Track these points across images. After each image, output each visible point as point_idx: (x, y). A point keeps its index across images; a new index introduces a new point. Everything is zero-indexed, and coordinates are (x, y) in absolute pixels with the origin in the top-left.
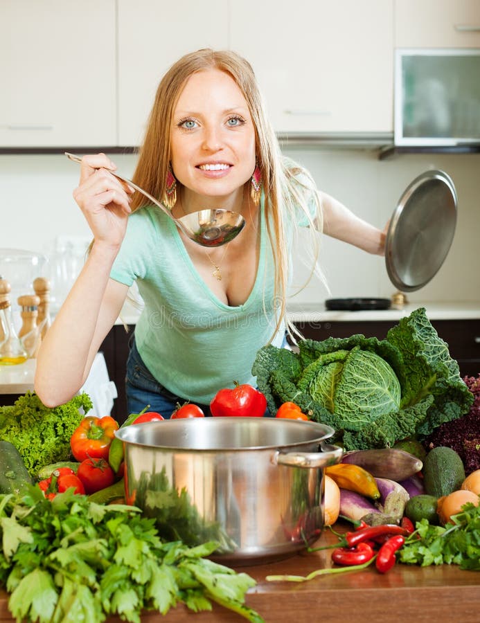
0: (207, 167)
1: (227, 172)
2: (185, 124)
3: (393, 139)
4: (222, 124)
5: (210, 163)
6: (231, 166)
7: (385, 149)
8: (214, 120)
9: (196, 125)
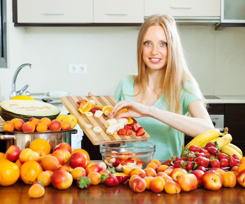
0: (153, 59)
1: (159, 61)
2: (146, 43)
3: (220, 20)
4: (159, 45)
5: (153, 58)
6: (161, 59)
7: (217, 25)
8: (156, 44)
9: (150, 44)
